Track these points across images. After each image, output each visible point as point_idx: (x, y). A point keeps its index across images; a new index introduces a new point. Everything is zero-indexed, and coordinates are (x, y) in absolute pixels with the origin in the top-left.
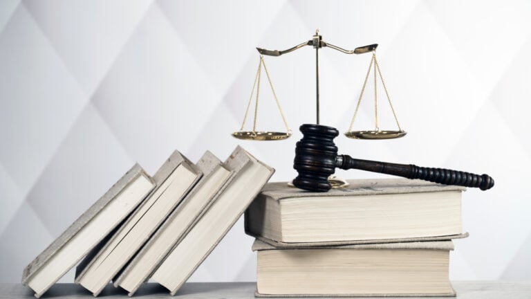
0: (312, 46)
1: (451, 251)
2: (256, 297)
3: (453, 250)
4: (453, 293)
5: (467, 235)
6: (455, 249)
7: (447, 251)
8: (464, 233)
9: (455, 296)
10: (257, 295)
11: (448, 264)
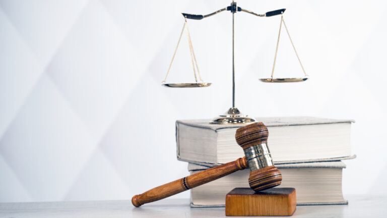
0: (230, 11)
1: (343, 169)
2: (192, 207)
3: (345, 168)
4: (346, 202)
5: (355, 157)
6: (347, 167)
7: (340, 168)
8: (352, 155)
9: (347, 204)
10: (192, 205)
11: (341, 179)
